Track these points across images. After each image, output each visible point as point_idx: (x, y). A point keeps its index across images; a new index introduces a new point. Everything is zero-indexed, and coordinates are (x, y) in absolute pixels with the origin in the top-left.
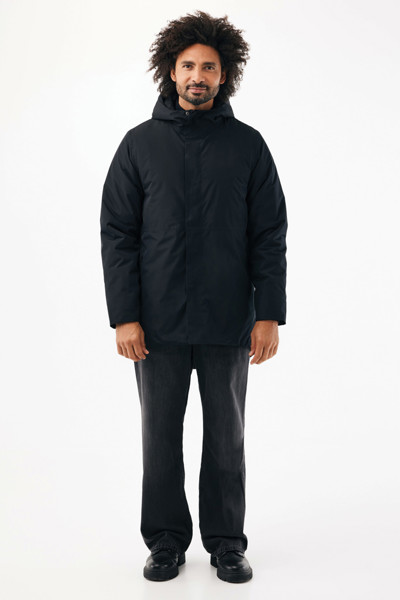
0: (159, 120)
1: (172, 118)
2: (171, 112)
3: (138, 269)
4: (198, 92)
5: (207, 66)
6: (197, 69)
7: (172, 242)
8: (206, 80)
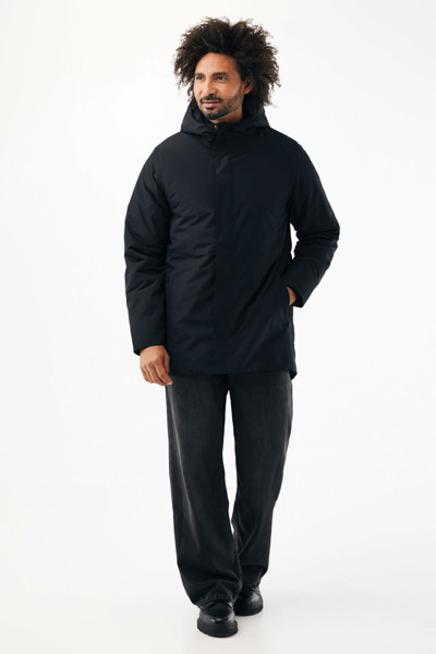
0: (187, 133)
1: (200, 132)
2: (199, 124)
3: (162, 290)
4: (210, 105)
5: (217, 77)
6: (208, 80)
7: (205, 259)
8: (217, 91)
